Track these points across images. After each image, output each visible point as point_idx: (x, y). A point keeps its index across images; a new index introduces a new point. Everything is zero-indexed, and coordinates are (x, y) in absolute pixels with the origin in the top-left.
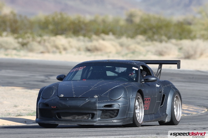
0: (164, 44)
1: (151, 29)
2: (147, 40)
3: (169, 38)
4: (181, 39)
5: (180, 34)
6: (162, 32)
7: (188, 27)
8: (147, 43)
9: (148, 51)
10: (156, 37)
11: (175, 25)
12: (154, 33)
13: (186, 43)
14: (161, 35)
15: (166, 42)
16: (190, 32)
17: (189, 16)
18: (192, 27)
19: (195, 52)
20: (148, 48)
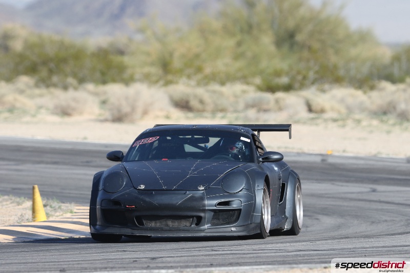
0: (71, 93)
1: (45, 63)
2: (37, 86)
3: (82, 81)
4: (104, 82)
5: (103, 74)
6: (68, 69)
7: (117, 59)
8: (37, 91)
9: (40, 107)
10: (55, 79)
11: (93, 55)
12: (51, 72)
13: (115, 90)
14: (66, 76)
15: (76, 89)
16: (121, 68)
17: (120, 38)
18: (126, 60)
19: (133, 109)
20: (40, 101)
